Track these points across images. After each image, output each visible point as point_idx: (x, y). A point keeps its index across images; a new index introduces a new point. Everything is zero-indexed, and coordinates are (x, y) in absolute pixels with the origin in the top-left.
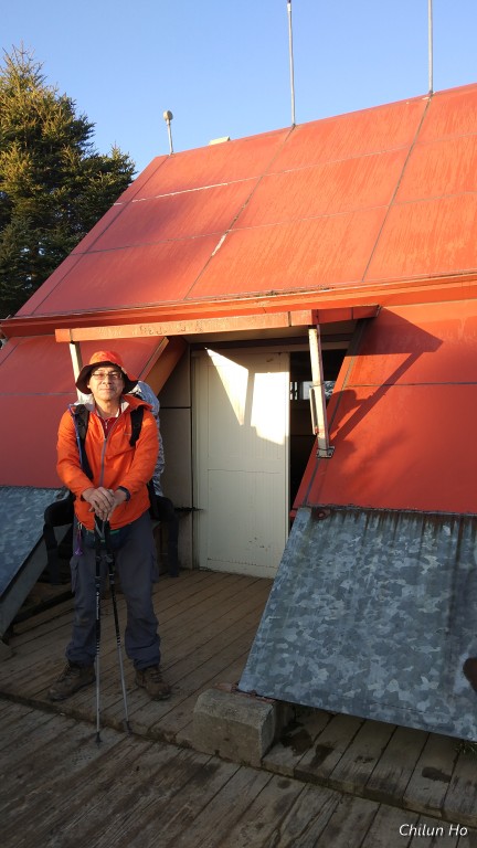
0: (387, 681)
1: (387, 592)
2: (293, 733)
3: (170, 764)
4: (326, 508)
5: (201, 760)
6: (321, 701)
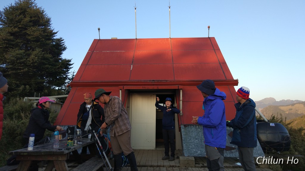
4: (186, 125)
6: (201, 155)
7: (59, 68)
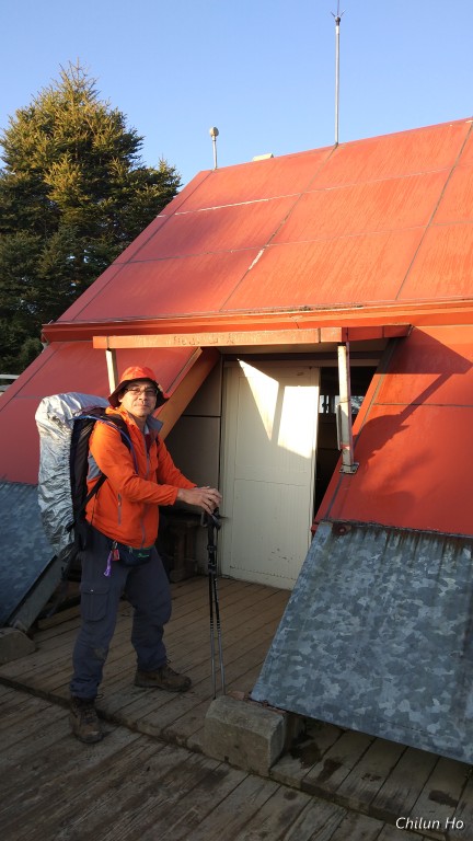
0: (398, 701)
1: (404, 611)
2: (303, 745)
3: (181, 767)
4: (348, 524)
5: (210, 765)
6: (331, 715)
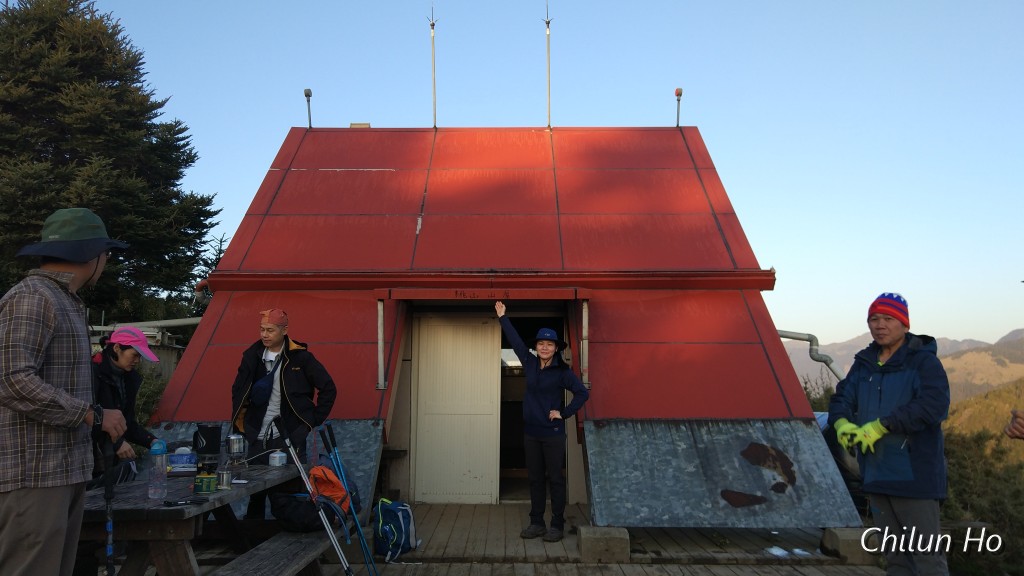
1: (663, 464)
4: (603, 420)
6: (651, 523)
7: (170, 225)
